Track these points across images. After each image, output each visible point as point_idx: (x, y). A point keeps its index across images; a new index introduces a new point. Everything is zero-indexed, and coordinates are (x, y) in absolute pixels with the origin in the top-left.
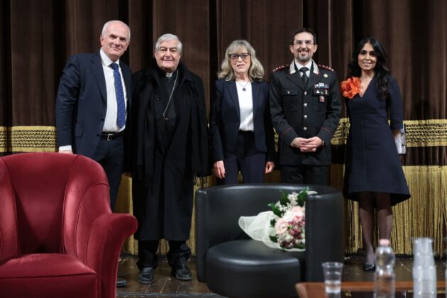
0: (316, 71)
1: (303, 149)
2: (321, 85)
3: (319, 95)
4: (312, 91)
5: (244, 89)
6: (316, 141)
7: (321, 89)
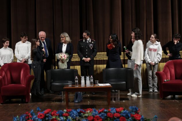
0: (90, 41)
1: (85, 61)
2: (91, 45)
3: (90, 48)
4: (88, 46)
5: (64, 46)
6: (89, 59)
7: (91, 46)
